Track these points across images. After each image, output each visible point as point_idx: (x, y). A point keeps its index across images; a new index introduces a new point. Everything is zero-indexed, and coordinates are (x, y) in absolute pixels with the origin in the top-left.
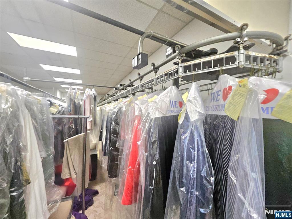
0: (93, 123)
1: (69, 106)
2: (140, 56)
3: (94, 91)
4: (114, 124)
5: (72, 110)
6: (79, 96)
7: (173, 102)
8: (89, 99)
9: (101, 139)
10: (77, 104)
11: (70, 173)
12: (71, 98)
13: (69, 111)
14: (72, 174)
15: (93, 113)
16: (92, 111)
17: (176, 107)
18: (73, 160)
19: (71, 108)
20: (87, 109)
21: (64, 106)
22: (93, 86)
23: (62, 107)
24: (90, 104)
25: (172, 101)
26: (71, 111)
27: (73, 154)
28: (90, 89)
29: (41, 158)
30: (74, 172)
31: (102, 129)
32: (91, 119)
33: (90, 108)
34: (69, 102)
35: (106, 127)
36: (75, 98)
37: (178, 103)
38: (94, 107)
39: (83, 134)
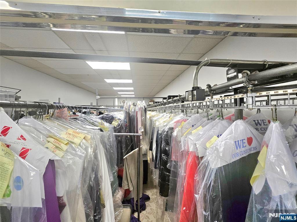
0: (144, 133)
1: (125, 118)
2: (195, 92)
3: (144, 103)
4: (164, 143)
6: (132, 109)
7: (240, 142)
8: (140, 112)
9: (151, 149)
10: (131, 116)
11: (128, 185)
12: (126, 112)
13: (125, 122)
14: (130, 186)
15: (144, 124)
16: (143, 122)
17: (243, 147)
18: (131, 173)
19: (126, 120)
20: (139, 120)
21: (122, 119)
22: (144, 98)
23: (120, 120)
24: (142, 116)
25: (238, 141)
26: (126, 123)
27: (130, 169)
28: (141, 102)
29: (110, 182)
30: (131, 185)
31: (152, 139)
32: (143, 130)
33: (142, 119)
34: (125, 115)
35: (157, 141)
36: (129, 110)
37: (246, 141)
38: (144, 119)
39: (137, 149)
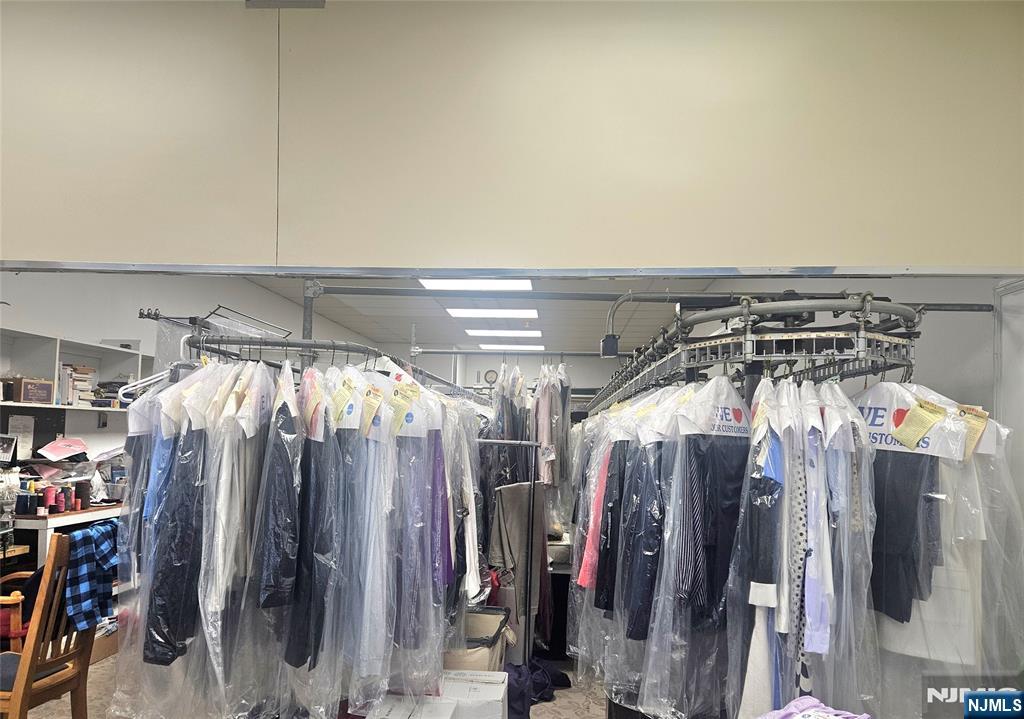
0: (557, 468)
1: (500, 418)
3: (563, 372)
5: (506, 428)
8: (547, 398)
10: (518, 411)
12: (503, 397)
13: (500, 430)
14: (507, 561)
15: (558, 440)
16: (554, 433)
19: (503, 424)
20: (543, 427)
22: (562, 355)
23: (486, 420)
24: (551, 415)
28: (551, 367)
32: (553, 457)
33: (551, 423)
34: (500, 406)
36: (512, 394)
38: (560, 421)
